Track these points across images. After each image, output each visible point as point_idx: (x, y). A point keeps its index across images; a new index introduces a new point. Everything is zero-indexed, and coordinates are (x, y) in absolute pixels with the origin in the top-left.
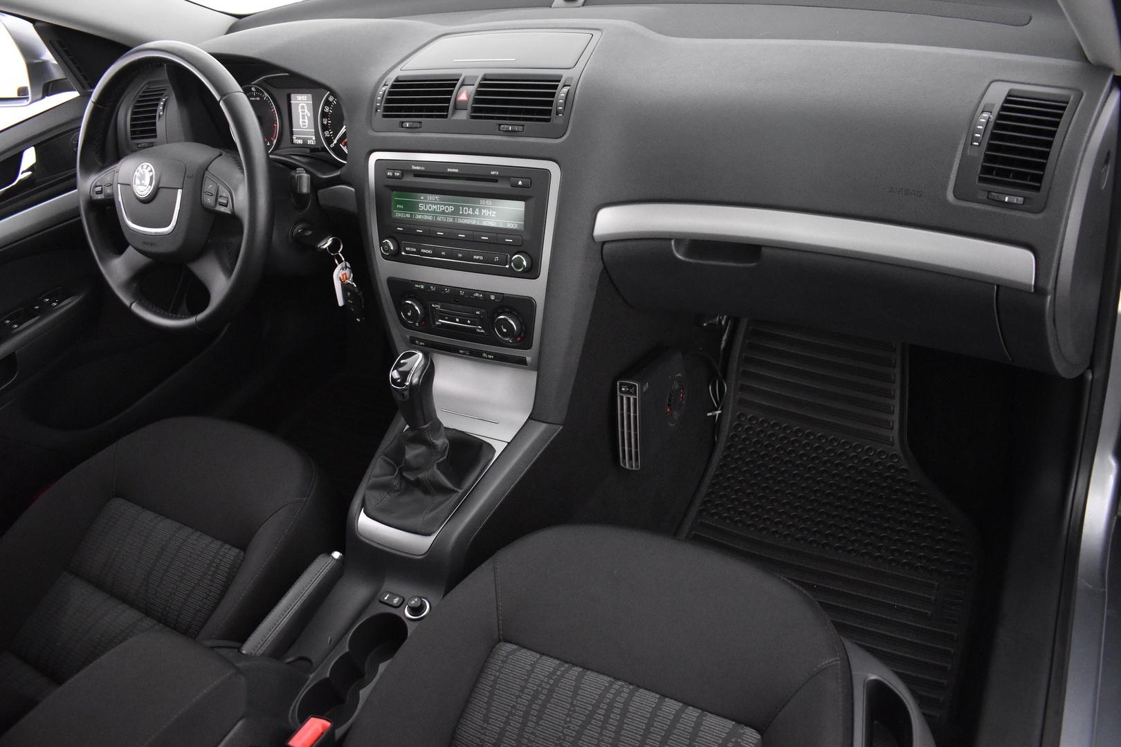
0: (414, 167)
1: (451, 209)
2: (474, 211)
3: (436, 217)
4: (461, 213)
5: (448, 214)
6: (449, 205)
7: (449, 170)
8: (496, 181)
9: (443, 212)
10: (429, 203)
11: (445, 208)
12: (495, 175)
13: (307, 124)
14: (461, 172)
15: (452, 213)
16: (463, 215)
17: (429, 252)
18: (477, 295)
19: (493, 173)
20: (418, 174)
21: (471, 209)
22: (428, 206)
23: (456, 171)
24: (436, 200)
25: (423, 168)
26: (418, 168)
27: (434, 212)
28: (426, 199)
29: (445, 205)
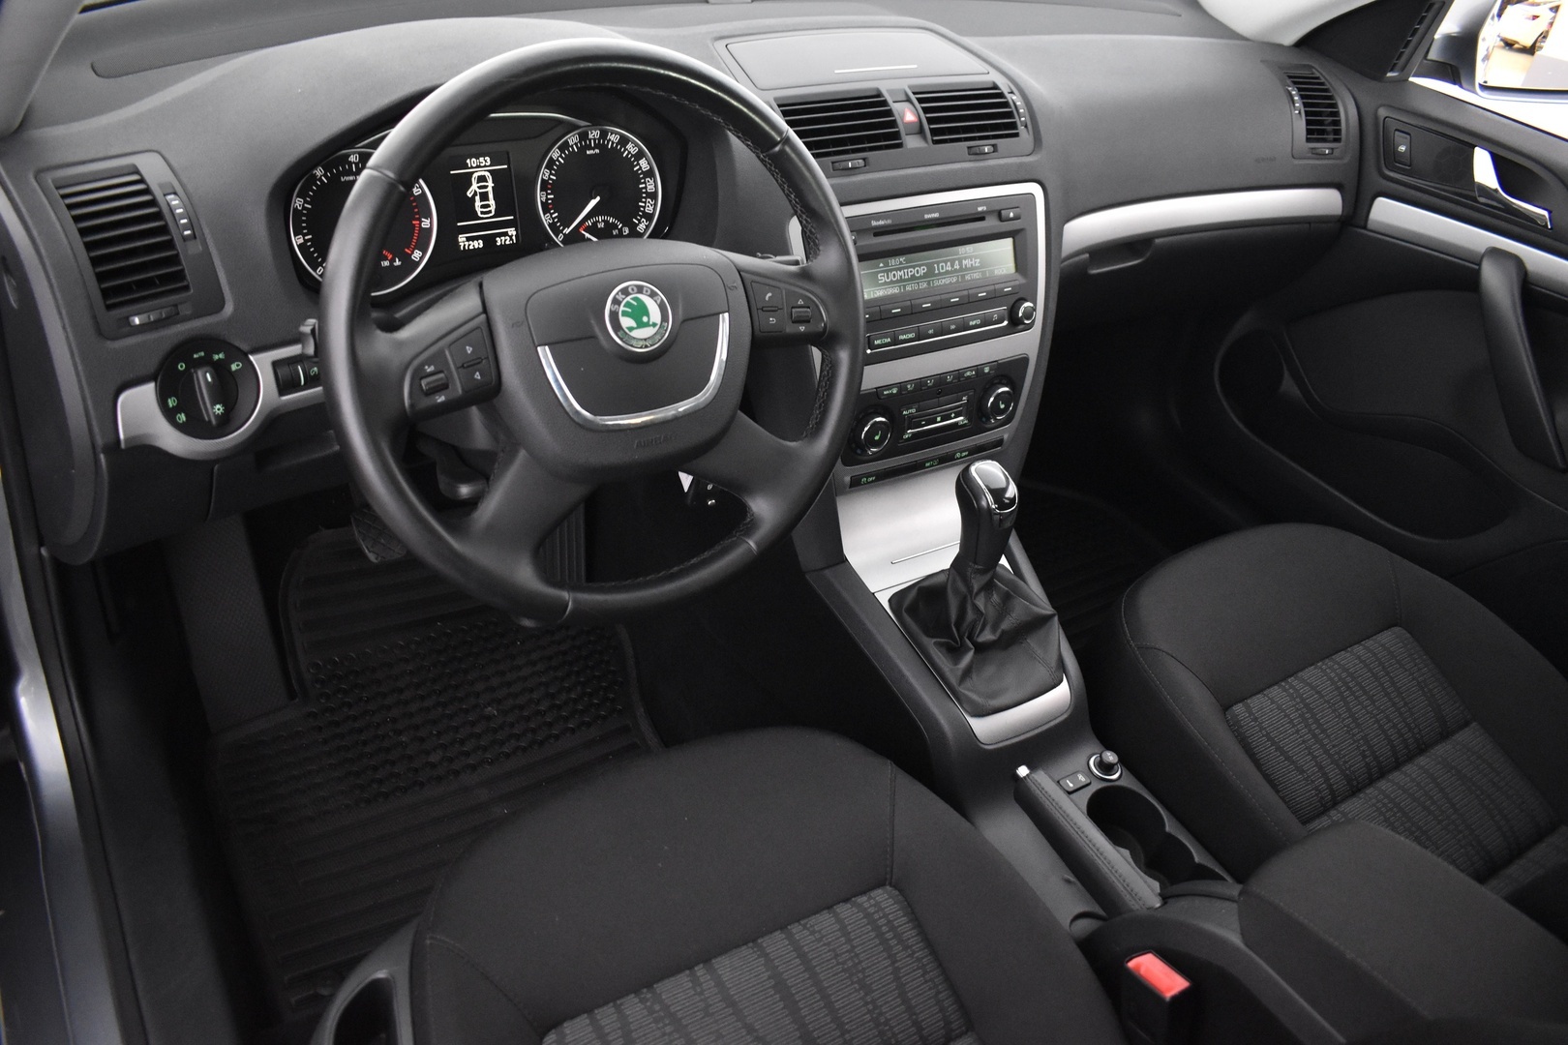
0: (874, 223)
1: (922, 270)
2: (952, 266)
3: (904, 286)
4: (937, 272)
5: (920, 277)
6: (920, 266)
7: (927, 216)
8: (982, 219)
9: (913, 278)
10: (891, 271)
11: (914, 271)
12: (983, 212)
13: (493, 208)
14: (943, 216)
15: (925, 276)
16: (940, 274)
17: (910, 336)
18: (968, 374)
19: (980, 209)
20: (879, 232)
21: (949, 263)
22: (891, 275)
23: (936, 215)
24: (901, 263)
25: (889, 222)
26: (881, 223)
27: (901, 280)
28: (886, 265)
29: (914, 267)
